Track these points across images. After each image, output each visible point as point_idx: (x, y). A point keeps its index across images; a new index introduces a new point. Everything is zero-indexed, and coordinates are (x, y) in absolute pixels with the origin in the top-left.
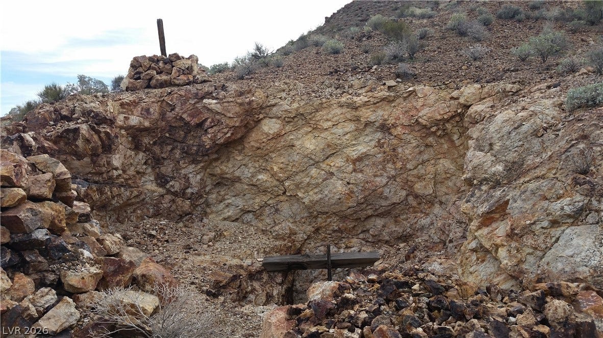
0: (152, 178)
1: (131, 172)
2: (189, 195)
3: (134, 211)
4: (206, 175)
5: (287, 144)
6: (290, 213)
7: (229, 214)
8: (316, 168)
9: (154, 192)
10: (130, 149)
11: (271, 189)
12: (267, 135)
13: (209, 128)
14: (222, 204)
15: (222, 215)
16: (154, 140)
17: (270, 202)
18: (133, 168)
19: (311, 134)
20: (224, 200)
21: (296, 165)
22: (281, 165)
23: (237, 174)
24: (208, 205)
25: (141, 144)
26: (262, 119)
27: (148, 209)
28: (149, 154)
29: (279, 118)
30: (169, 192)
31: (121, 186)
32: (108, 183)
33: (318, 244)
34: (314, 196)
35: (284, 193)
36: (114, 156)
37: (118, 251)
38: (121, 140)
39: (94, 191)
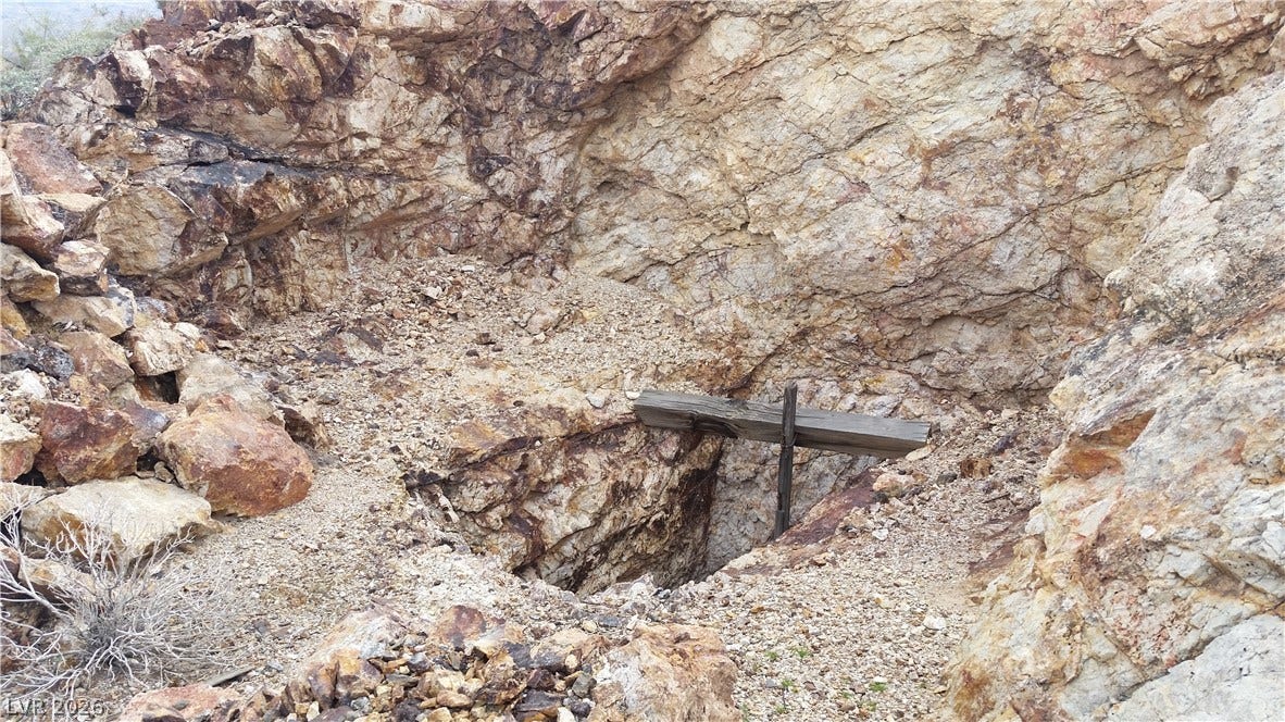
0: (462, 159)
1: (408, 141)
2: (535, 207)
3: (416, 234)
4: (582, 159)
5: (764, 91)
6: (751, 280)
7: (619, 263)
8: (825, 165)
9: (463, 192)
10: (408, 85)
11: (714, 212)
12: (723, 64)
13: (584, 39)
14: (607, 235)
15: (603, 263)
16: (470, 64)
17: (711, 244)
18: (413, 134)
19: (827, 67)
20: (614, 225)
21: (778, 153)
22: (744, 150)
23: (647, 163)
24: (576, 237)
25: (440, 73)
26: (712, 18)
27: (447, 231)
28: (458, 100)
29: (755, 15)
30: (492, 195)
31: (376, 174)
32: (340, 169)
33: (798, 372)
34: (812, 242)
35: (744, 226)
36: (354, 103)
37: (171, 368)
38: (375, 63)
39: (284, 190)
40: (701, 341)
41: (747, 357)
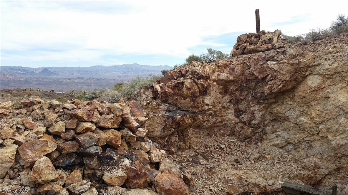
0: (233, 111)
1: (219, 107)
2: (253, 125)
3: (219, 130)
4: (267, 112)
5: (324, 95)
6: (320, 150)
7: (278, 142)
8: (344, 117)
9: (232, 120)
10: (220, 93)
11: (308, 129)
12: (310, 87)
13: (269, 81)
14: (274, 134)
15: (273, 142)
16: (237, 88)
17: (307, 139)
18: (220, 105)
19: (345, 89)
20: (276, 131)
21: (329, 113)
22: (318, 112)
23: (287, 114)
24: (265, 134)
25: (228, 90)
26: (308, 75)
27: (227, 130)
28: (233, 96)
29: (321, 75)
30: (241, 121)
31: (210, 115)
32: (202, 113)
33: (337, 181)
34: (341, 140)
35: (318, 134)
36: (207, 97)
37: (158, 161)
38: (213, 88)
39: (188, 118)
40: (304, 168)
41: (319, 174)
